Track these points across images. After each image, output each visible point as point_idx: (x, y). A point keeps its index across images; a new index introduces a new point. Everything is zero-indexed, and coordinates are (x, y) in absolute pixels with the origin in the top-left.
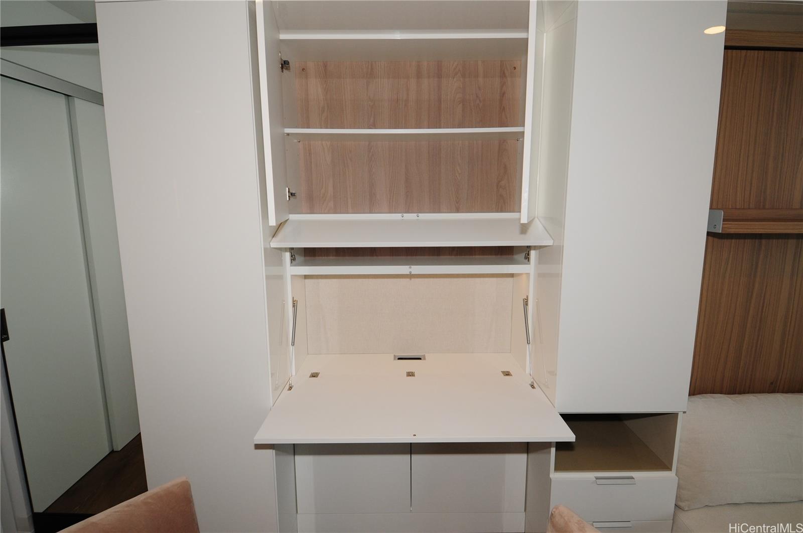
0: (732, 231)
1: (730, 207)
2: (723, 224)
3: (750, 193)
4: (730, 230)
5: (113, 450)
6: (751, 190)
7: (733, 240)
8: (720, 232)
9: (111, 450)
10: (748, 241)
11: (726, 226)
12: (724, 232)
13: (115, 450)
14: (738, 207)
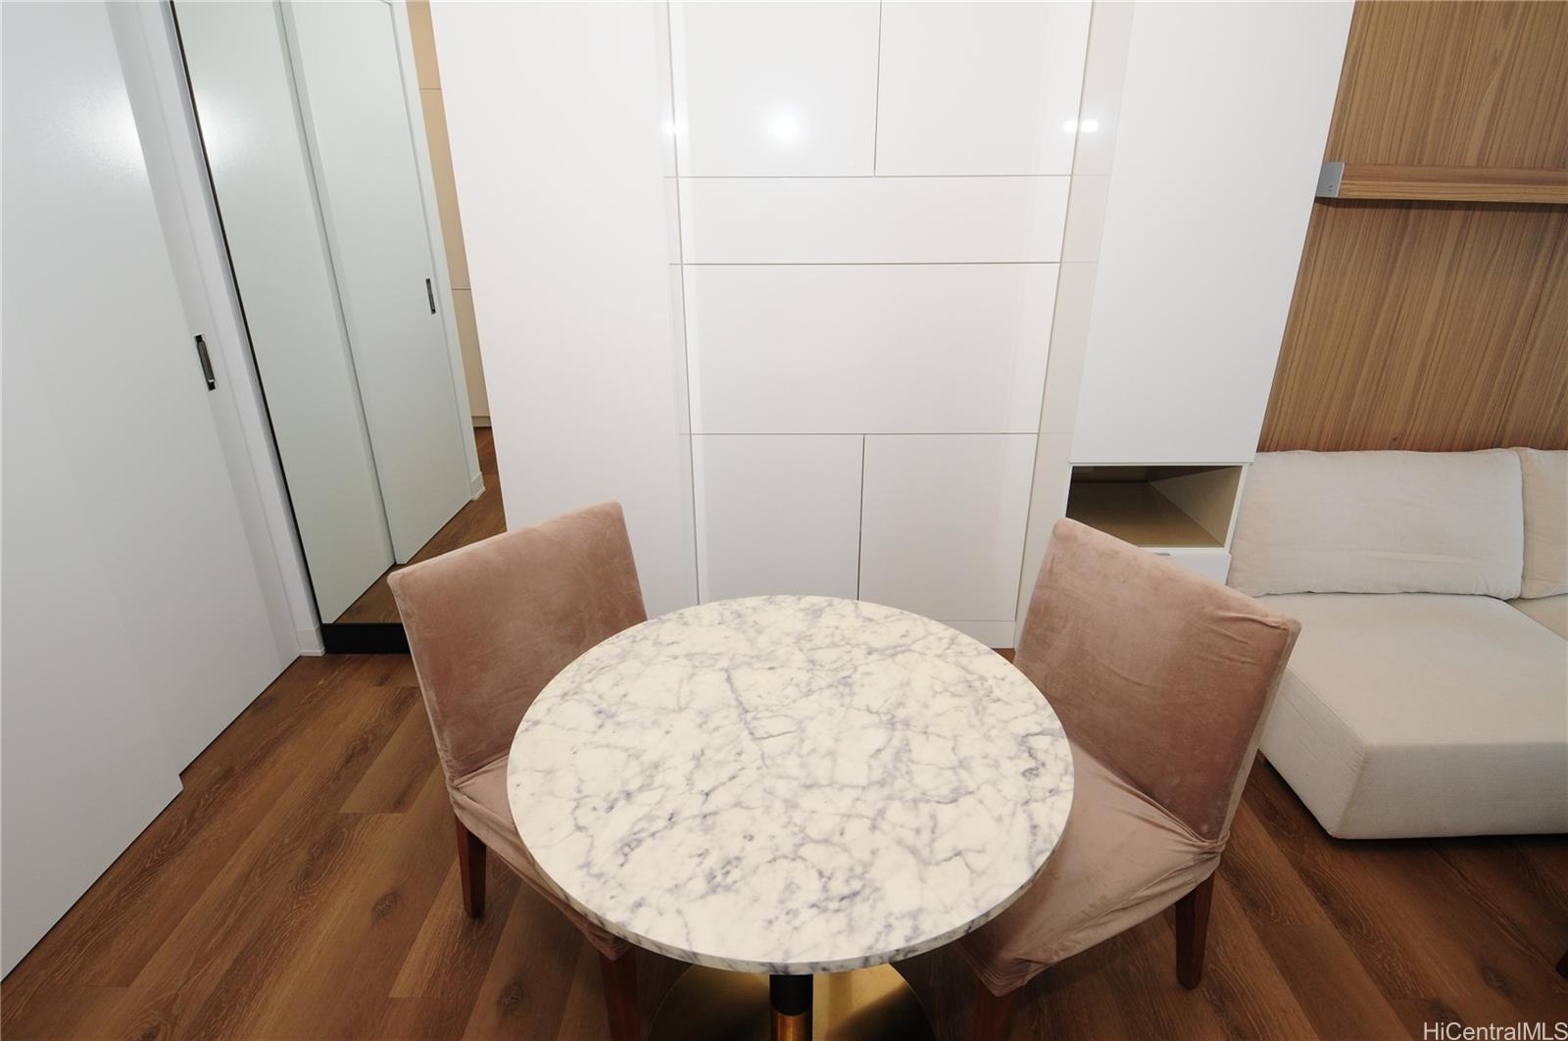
0: (1354, 195)
1: (1368, 161)
2: (1342, 184)
3: (1401, 140)
4: (1349, 193)
5: (395, 563)
6: (1402, 134)
7: (1367, 210)
8: (1336, 196)
9: (392, 563)
10: (1389, 212)
11: (1346, 187)
12: (1341, 197)
13: (398, 563)
14: (1379, 162)
